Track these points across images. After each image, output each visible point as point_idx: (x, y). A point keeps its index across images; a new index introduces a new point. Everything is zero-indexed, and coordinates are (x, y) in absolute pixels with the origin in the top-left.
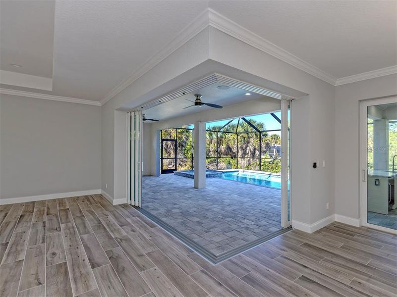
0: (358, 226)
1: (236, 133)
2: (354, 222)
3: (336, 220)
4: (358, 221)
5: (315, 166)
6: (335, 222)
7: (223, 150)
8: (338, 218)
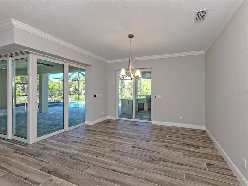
0: (115, 119)
1: (78, 81)
2: (114, 118)
3: (108, 118)
4: (115, 117)
5: (95, 96)
6: (108, 119)
7: (72, 91)
8: (109, 117)
